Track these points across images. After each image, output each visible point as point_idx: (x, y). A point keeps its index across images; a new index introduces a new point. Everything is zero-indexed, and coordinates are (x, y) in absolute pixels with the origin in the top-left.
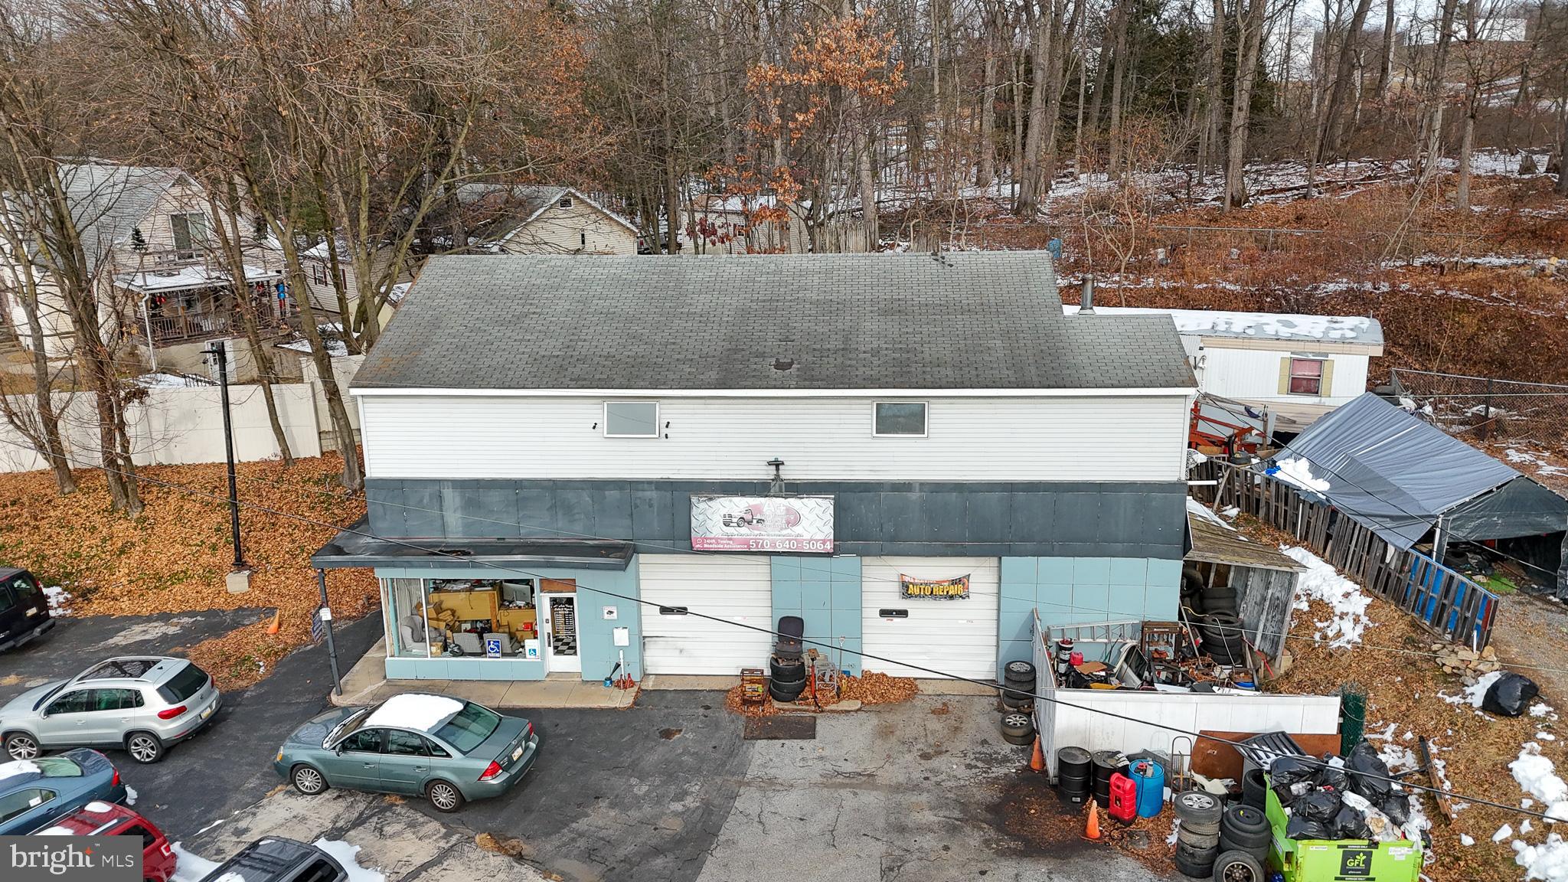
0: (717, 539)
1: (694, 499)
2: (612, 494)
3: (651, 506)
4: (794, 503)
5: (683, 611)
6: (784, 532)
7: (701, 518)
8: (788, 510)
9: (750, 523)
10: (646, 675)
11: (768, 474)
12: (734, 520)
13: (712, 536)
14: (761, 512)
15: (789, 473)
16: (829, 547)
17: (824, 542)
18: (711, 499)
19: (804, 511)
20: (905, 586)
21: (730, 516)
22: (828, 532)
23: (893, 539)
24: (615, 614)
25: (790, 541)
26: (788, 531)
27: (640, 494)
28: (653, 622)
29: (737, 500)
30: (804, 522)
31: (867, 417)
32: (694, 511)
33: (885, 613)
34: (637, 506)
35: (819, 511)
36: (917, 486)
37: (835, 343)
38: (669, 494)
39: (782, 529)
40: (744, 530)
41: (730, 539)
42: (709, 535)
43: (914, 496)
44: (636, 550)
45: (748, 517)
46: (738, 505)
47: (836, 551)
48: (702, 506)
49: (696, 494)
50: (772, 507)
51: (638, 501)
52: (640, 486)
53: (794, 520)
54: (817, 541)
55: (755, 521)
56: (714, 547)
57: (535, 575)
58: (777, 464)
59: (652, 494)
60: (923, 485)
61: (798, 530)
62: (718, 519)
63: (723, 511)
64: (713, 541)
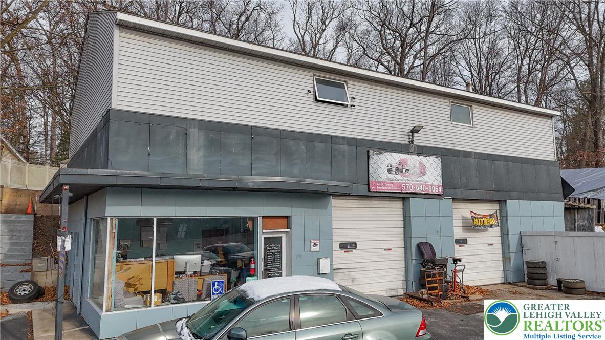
0: (384, 183)
2: (320, 145)
4: (423, 159)
5: (354, 246)
6: (420, 179)
7: (375, 166)
9: (402, 171)
12: (394, 169)
13: (381, 180)
14: (406, 164)
15: (420, 140)
16: (440, 190)
17: (438, 187)
19: (428, 165)
20: (472, 219)
21: (391, 166)
22: (440, 180)
24: (318, 246)
25: (423, 185)
26: (422, 178)
28: (338, 256)
31: (448, 111)
33: (458, 241)
34: (335, 156)
35: (434, 165)
36: (473, 154)
39: (418, 177)
40: (399, 177)
43: (473, 160)
45: (400, 167)
46: (394, 158)
47: (443, 193)
49: (371, 149)
50: (413, 160)
52: (338, 141)
53: (423, 172)
54: (435, 186)
55: (404, 171)
56: (383, 189)
58: (412, 133)
59: (345, 148)
60: (476, 154)
61: (426, 178)
62: (384, 168)
63: (387, 162)
64: (382, 184)
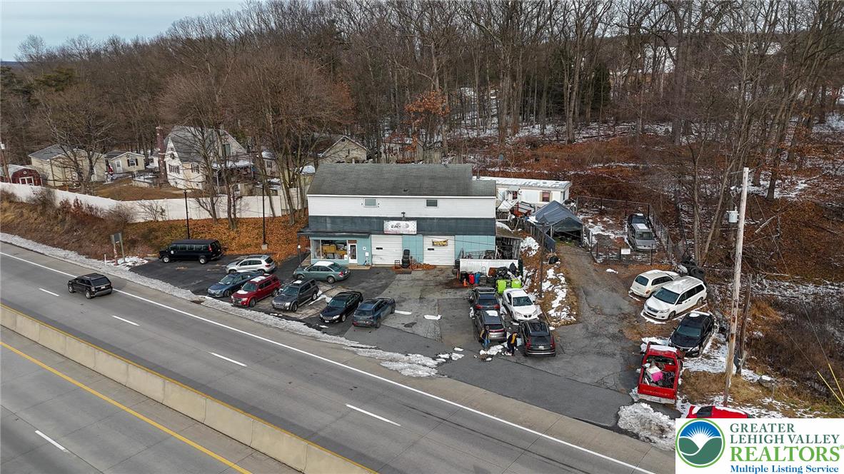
1: (384, 221)
2: (366, 220)
3: (374, 223)
4: (407, 222)
5: (381, 249)
6: (406, 229)
7: (386, 226)
8: (407, 224)
9: (397, 227)
10: (372, 264)
11: (402, 216)
14: (400, 224)
15: (406, 216)
18: (388, 221)
19: (410, 224)
20: (433, 242)
21: (393, 225)
22: (416, 229)
23: (430, 231)
24: (366, 249)
25: (406, 231)
27: (372, 220)
28: (375, 252)
29: (394, 221)
30: (410, 227)
31: (424, 202)
32: (384, 224)
33: (429, 249)
35: (413, 224)
36: (436, 219)
37: (418, 186)
38: (379, 220)
40: (396, 229)
41: (393, 231)
42: (388, 230)
43: (435, 221)
44: (371, 234)
46: (395, 223)
47: (417, 234)
48: (386, 223)
50: (403, 223)
51: (372, 222)
52: (372, 218)
53: (408, 226)
54: (413, 231)
55: (399, 227)
56: (389, 233)
57: (347, 239)
58: (404, 213)
59: (375, 220)
61: (408, 229)
63: (391, 224)
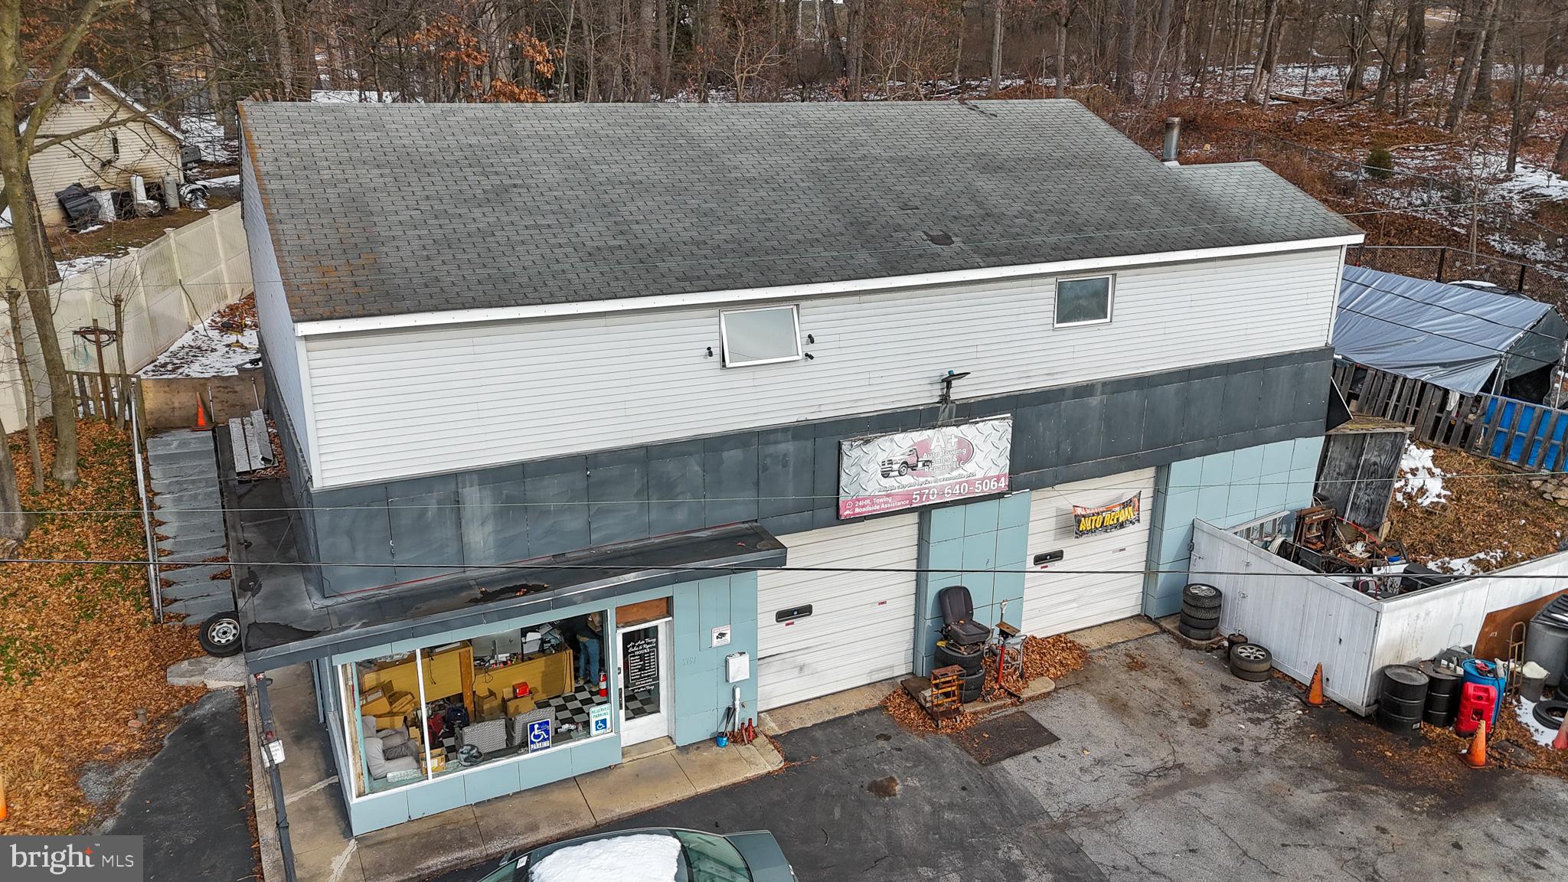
0: (871, 498)
1: (846, 446)
2: (732, 456)
3: (785, 465)
5: (806, 611)
7: (853, 471)
8: (962, 442)
9: (914, 468)
10: (760, 717)
11: (938, 397)
12: (896, 467)
13: (867, 494)
14: (928, 451)
16: (1003, 484)
17: (998, 479)
18: (867, 442)
21: (891, 462)
23: (1069, 461)
24: (728, 637)
26: (961, 471)
27: (771, 449)
28: (768, 636)
29: (899, 437)
30: (978, 456)
32: (846, 462)
33: (1040, 559)
34: (766, 468)
36: (1100, 386)
38: (809, 444)
39: (952, 470)
41: (888, 496)
42: (862, 493)
43: (1095, 401)
45: (912, 460)
46: (899, 445)
48: (856, 453)
49: (846, 438)
51: (768, 461)
52: (772, 437)
54: (990, 479)
56: (868, 510)
58: (947, 380)
59: (788, 447)
60: (1105, 384)
61: (970, 467)
62: (875, 469)
63: (883, 457)
64: (868, 502)
